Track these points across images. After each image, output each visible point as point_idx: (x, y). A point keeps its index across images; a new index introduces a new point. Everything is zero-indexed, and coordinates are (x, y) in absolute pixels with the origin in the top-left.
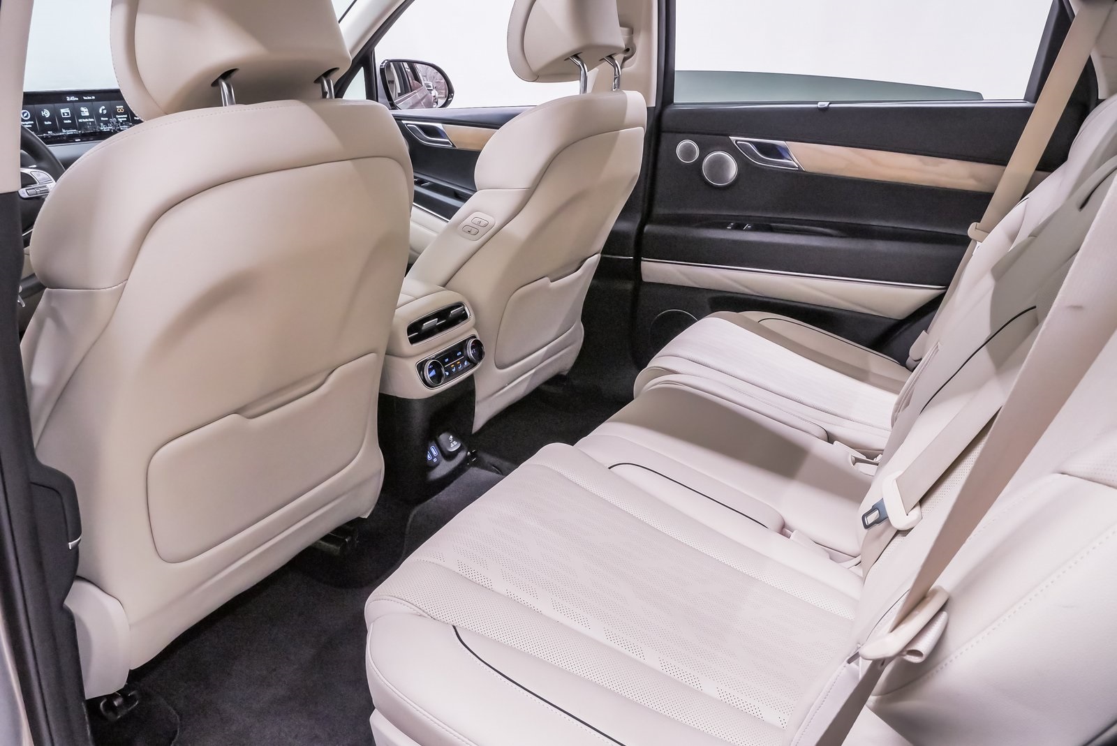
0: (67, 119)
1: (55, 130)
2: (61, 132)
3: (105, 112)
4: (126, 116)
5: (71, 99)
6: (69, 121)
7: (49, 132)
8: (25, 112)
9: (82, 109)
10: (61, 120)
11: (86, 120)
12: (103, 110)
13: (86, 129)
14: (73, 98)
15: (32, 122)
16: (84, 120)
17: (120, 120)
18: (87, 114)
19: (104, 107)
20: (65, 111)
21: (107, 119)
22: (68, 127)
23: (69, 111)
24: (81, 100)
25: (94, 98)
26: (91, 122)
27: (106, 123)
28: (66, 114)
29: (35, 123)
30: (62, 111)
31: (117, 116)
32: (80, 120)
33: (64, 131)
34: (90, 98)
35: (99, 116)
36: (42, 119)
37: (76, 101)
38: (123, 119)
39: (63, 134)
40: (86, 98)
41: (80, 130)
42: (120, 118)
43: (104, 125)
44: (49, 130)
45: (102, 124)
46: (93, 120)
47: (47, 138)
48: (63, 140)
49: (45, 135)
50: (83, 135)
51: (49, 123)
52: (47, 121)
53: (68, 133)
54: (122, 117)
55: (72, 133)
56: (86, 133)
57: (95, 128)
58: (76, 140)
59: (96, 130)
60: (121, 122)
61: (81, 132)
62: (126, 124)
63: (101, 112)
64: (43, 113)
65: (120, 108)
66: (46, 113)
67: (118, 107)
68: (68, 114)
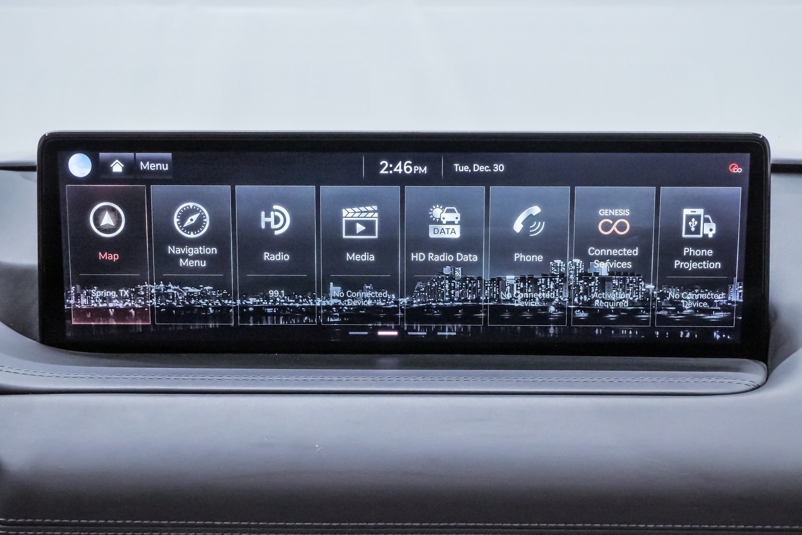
0: (359, 247)
1: (298, 282)
2: (326, 293)
3: (538, 229)
4: (636, 252)
5: (398, 169)
6: (368, 257)
7: (272, 293)
8: (193, 211)
9: (437, 212)
10: (336, 248)
11: (445, 257)
12: (530, 220)
13: (434, 292)
14: (405, 167)
15: (213, 250)
16: (432, 257)
17: (603, 268)
18: (455, 233)
19: (536, 210)
20: (359, 216)
21: (540, 258)
22: (352, 280)
23: (375, 217)
24: (441, 177)
25: (499, 168)
26: (464, 265)
27: (530, 278)
28: (360, 228)
29: (224, 251)
30: (348, 214)
31: (593, 251)
32: (418, 257)
33: (335, 290)
34: (482, 168)
35: (503, 247)
36: (255, 240)
37: (415, 179)
38: (616, 265)
39: (332, 302)
40: (466, 168)
41: (410, 293)
42: (603, 259)
43: (523, 279)
44: (277, 284)
45: (510, 278)
46: (475, 258)
47: (260, 312)
48: (324, 330)
49: (251, 300)
50: (415, 315)
51: (282, 257)
52: (274, 251)
53: (349, 302)
54: (614, 252)
55: (369, 303)
56: (429, 307)
57: (474, 290)
58: (380, 333)
59: (478, 300)
60: (604, 273)
61: (409, 303)
62: (624, 287)
63: (518, 227)
64: (264, 220)
65: (614, 219)
66: (277, 220)
67: (603, 212)
68: (369, 227)
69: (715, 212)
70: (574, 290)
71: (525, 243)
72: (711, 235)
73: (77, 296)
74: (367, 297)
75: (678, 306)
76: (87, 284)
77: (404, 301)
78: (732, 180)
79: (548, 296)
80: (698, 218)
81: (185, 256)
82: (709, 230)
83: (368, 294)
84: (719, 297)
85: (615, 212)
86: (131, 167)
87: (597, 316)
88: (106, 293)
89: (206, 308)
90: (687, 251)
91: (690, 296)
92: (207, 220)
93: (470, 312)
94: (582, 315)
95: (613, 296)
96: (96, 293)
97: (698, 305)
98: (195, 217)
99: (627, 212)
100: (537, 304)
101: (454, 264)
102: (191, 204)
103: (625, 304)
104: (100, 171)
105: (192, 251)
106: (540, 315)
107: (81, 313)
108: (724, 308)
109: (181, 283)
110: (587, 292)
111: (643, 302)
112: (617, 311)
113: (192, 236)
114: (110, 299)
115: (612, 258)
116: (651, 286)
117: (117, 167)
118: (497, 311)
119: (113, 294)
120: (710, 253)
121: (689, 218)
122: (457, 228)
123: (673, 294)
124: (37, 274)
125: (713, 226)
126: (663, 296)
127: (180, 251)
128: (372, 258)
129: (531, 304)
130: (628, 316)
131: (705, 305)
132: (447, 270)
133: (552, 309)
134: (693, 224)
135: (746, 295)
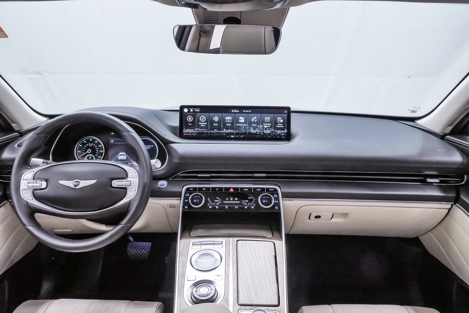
0: (229, 123)
1: (219, 128)
2: (223, 130)
3: (256, 121)
4: (271, 124)
5: (234, 111)
7: (215, 130)
9: (240, 118)
10: (225, 123)
11: (242, 125)
12: (255, 119)
13: (240, 130)
14: (236, 111)
15: (206, 123)
16: (240, 125)
17: (266, 127)
18: (243, 121)
19: (255, 118)
20: (228, 118)
21: (256, 125)
22: (227, 128)
23: (231, 119)
24: (241, 112)
25: (250, 111)
27: (255, 128)
28: (229, 120)
29: (208, 124)
30: (227, 118)
31: (264, 124)
32: (237, 125)
33: (225, 130)
34: (248, 111)
35: (250, 123)
36: (213, 122)
37: (237, 113)
38: (267, 126)
39: (224, 132)
40: (245, 111)
41: (236, 130)
42: (266, 125)
43: (253, 128)
44: (216, 129)
45: (251, 128)
46: (246, 125)
47: (213, 133)
48: (223, 136)
49: (212, 131)
50: (237, 134)
51: (217, 125)
52: (215, 123)
53: (227, 132)
54: (267, 124)
55: (230, 132)
56: (239, 133)
57: (246, 130)
58: (231, 136)
59: (247, 131)
60: (266, 128)
61: (236, 132)
62: (269, 130)
63: (253, 120)
64: (214, 119)
65: (267, 119)
66: (216, 119)
67: (266, 118)
68: (230, 120)
69: (282, 118)
70: (261, 130)
71: (254, 123)
72: (282, 122)
73: (185, 131)
74: (230, 131)
75: (277, 132)
76: (186, 128)
77: (235, 131)
78: (285, 113)
79: (257, 131)
80: (280, 119)
81: (202, 124)
82: (282, 121)
83: (230, 130)
84: (283, 131)
85: (268, 118)
86: (194, 111)
87: (265, 134)
88: (189, 130)
89: (205, 132)
90: (278, 124)
91: (279, 131)
92: (205, 119)
93: (245, 133)
94: (262, 134)
95: (267, 131)
96: (188, 130)
97: (280, 132)
98: (203, 118)
99: (269, 118)
100: (256, 132)
101: (243, 126)
102: (203, 116)
103: (269, 132)
104: (189, 111)
105: (203, 124)
106: (256, 134)
107: (186, 133)
108: (284, 133)
109: (201, 128)
110: (263, 130)
111: (272, 132)
112: (268, 133)
113: (203, 121)
114: (190, 131)
115: (267, 125)
116: (273, 130)
117: (192, 111)
118: (250, 133)
119: (191, 130)
120: (282, 125)
121: (279, 119)
122: (244, 120)
123: (276, 131)
124: (179, 127)
125: (282, 120)
126: (275, 131)
127: (201, 123)
128: (230, 125)
129: (255, 132)
130: (269, 134)
131: (281, 133)
132: (242, 127)
133: (258, 133)
134: (279, 120)
135: (287, 131)
